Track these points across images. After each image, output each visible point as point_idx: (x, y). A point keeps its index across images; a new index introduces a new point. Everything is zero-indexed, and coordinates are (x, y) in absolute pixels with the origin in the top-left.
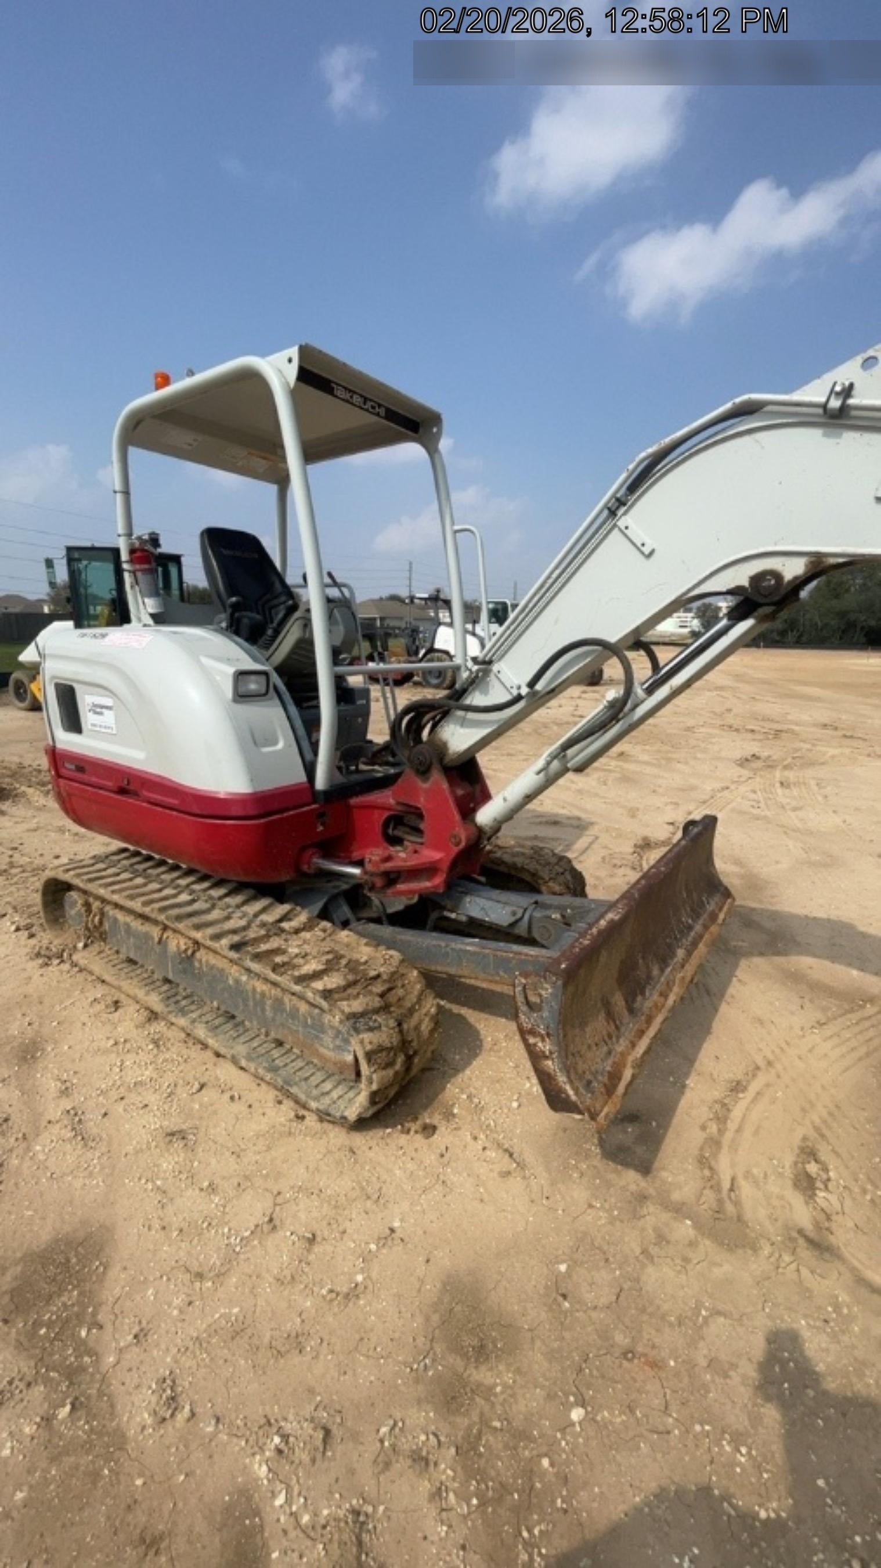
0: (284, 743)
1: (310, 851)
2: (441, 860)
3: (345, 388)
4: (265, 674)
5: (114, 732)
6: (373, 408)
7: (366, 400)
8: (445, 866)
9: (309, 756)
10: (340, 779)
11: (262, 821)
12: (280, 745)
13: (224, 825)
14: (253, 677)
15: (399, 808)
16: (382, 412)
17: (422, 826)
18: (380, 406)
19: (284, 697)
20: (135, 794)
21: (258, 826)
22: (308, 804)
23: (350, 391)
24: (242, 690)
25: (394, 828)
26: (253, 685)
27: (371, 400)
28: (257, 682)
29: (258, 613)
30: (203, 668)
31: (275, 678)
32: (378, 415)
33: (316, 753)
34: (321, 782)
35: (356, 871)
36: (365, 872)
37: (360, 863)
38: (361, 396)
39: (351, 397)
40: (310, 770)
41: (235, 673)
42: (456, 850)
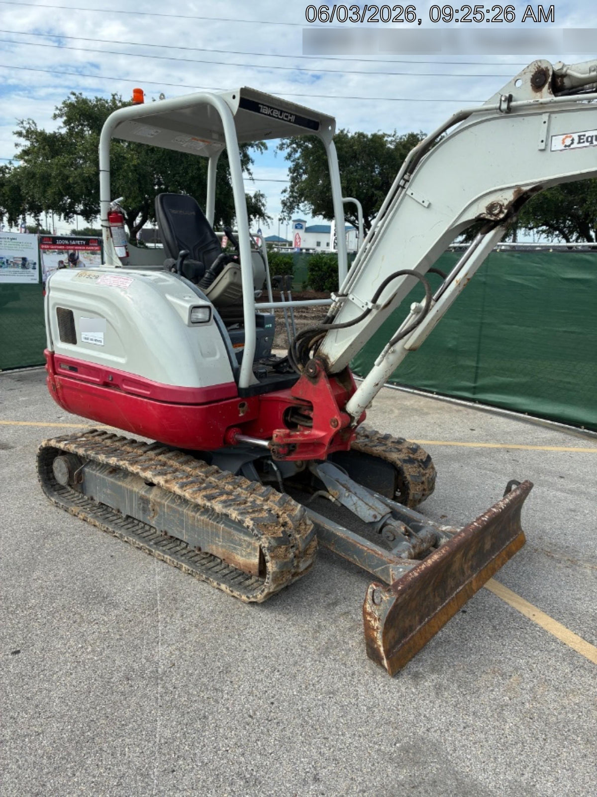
0: (221, 354)
1: (234, 430)
2: (324, 437)
3: (268, 107)
4: (209, 307)
5: (102, 344)
6: (287, 117)
7: (281, 112)
8: (327, 441)
9: (235, 364)
10: (255, 381)
11: (207, 406)
12: (218, 357)
13: (180, 408)
14: (200, 310)
15: (295, 402)
16: (293, 118)
17: (312, 415)
18: (291, 115)
19: (219, 322)
20: (117, 387)
21: (202, 409)
22: (235, 397)
23: (271, 108)
24: (194, 317)
25: (292, 417)
26: (201, 315)
27: (285, 112)
28: (203, 313)
29: (200, 261)
30: (168, 302)
31: (214, 311)
32: (290, 121)
33: (240, 362)
34: (243, 383)
35: (265, 443)
36: (271, 444)
37: (269, 438)
38: (278, 110)
39: (272, 112)
40: (236, 373)
41: (190, 307)
42: (334, 430)
